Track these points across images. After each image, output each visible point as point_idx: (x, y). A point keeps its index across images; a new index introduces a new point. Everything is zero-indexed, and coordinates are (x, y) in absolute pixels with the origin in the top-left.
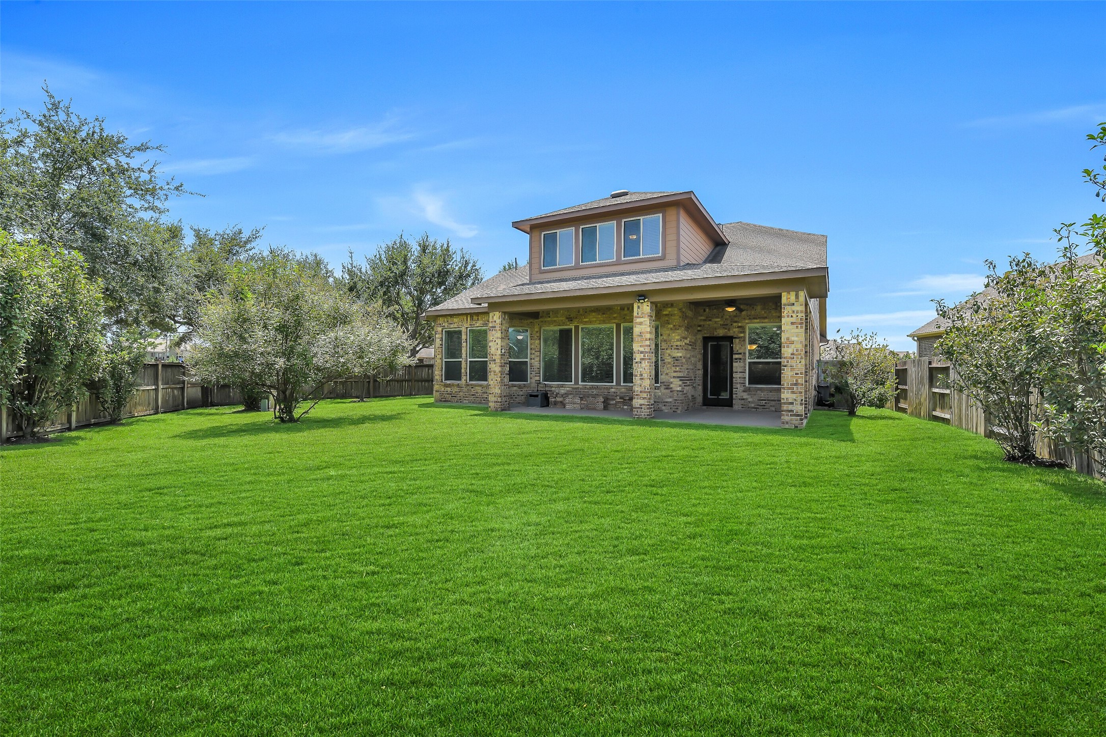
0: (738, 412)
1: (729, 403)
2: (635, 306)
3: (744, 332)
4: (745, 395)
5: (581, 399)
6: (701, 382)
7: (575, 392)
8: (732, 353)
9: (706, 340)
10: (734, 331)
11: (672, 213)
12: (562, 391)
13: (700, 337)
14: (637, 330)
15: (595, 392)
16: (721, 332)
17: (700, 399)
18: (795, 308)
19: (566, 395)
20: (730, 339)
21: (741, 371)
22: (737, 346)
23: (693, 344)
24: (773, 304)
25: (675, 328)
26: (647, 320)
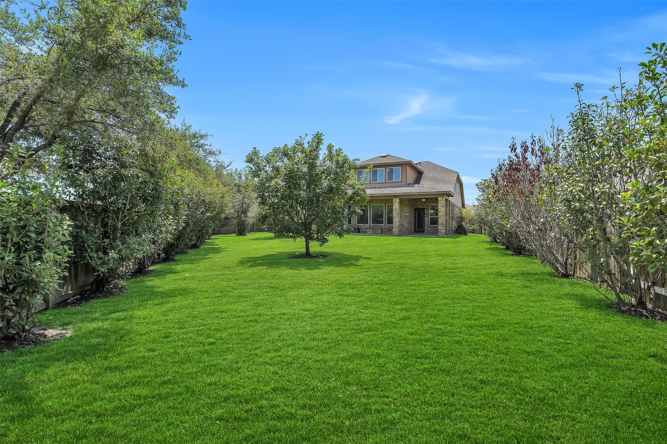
0: (426, 234)
1: (423, 231)
2: (394, 200)
3: (428, 207)
4: (429, 229)
5: (373, 230)
6: (414, 224)
7: (370, 228)
8: (424, 214)
9: (415, 209)
10: (425, 207)
11: (404, 166)
12: (365, 227)
13: (413, 208)
14: (394, 207)
15: (377, 227)
16: (421, 207)
17: (413, 230)
18: (442, 202)
19: (367, 228)
20: (424, 209)
21: (427, 220)
22: (426, 212)
23: (411, 211)
24: (436, 200)
25: (405, 206)
26: (397, 204)
